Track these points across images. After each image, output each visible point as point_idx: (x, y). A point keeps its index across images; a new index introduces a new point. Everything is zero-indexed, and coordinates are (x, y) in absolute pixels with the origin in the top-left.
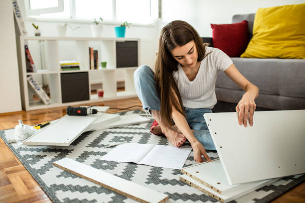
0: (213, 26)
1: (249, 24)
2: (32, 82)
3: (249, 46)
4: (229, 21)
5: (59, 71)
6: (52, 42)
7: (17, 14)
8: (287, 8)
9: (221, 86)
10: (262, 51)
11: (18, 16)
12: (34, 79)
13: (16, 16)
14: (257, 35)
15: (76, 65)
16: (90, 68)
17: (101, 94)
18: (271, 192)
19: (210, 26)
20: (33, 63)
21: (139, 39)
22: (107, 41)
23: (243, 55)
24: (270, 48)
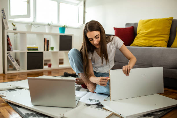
0: (115, 29)
1: (135, 28)
2: (10, 57)
3: (135, 40)
4: (123, 26)
5: (26, 51)
6: (23, 34)
7: (4, 17)
9: (120, 61)
10: (142, 43)
11: (4, 18)
12: (11, 55)
13: (3, 18)
14: (139, 34)
15: (36, 48)
16: (45, 50)
17: (50, 66)
19: (113, 29)
20: (11, 46)
21: (73, 35)
22: (54, 35)
23: (132, 45)
24: (147, 41)
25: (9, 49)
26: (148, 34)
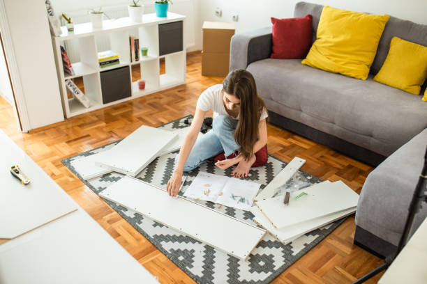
0: (273, 20)
1: (314, 20)
2: (71, 86)
3: (311, 51)
5: (98, 70)
7: (50, 12)
8: (355, 18)
11: (51, 15)
13: (49, 15)
14: (320, 40)
15: (115, 58)
16: (131, 61)
17: (143, 86)
18: (317, 236)
19: (270, 20)
20: (71, 66)
21: (184, 18)
23: (304, 62)
24: (331, 61)
25: (67, 71)
26: (338, 45)
